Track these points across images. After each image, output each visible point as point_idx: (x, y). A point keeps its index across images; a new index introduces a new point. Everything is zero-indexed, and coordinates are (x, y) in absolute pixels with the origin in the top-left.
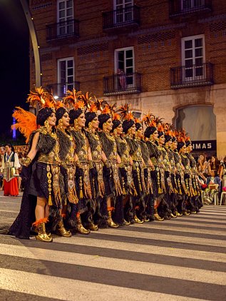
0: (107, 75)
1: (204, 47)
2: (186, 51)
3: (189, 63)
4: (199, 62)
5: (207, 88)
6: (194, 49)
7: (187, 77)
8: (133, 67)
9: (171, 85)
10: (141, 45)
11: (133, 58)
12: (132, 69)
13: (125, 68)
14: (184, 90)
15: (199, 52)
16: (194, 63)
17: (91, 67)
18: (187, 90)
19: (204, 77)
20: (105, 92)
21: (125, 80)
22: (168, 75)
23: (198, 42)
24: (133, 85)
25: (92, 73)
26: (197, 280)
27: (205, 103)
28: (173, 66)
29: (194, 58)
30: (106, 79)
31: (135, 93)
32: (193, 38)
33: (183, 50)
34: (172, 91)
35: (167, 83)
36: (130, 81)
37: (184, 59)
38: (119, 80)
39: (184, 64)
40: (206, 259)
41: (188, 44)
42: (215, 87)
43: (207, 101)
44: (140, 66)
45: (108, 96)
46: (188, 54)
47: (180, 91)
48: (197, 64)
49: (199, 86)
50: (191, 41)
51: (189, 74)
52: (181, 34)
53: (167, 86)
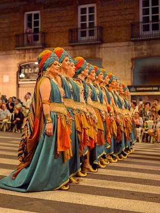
0: (18, 33)
1: (95, 13)
2: (82, 17)
3: (83, 26)
4: (91, 25)
5: (97, 46)
6: (87, 14)
7: (82, 36)
8: (39, 27)
9: (70, 42)
10: (46, 10)
11: (39, 20)
12: (38, 28)
13: (33, 27)
14: (79, 47)
15: (91, 18)
16: (88, 26)
17: (5, 26)
18: (82, 47)
19: (95, 37)
20: (16, 46)
21: (33, 38)
22: (67, 35)
23: (91, 10)
24: (39, 42)
25: (6, 30)
26: (84, 204)
27: (95, 58)
28: (71, 28)
29: (87, 22)
30: (17, 36)
31: (40, 48)
32: (87, 6)
33: (80, 15)
34: (70, 48)
35: (66, 41)
36: (36, 38)
37: (80, 23)
38: (27, 37)
39: (79, 26)
40: (92, 185)
41: (83, 11)
42: (104, 45)
43: (97, 56)
44: (45, 26)
45: (19, 50)
46: (83, 19)
47: (76, 47)
48: (90, 27)
49: (92, 44)
50: (85, 9)
51: (84, 34)
52: (77, 2)
53: (66, 43)
